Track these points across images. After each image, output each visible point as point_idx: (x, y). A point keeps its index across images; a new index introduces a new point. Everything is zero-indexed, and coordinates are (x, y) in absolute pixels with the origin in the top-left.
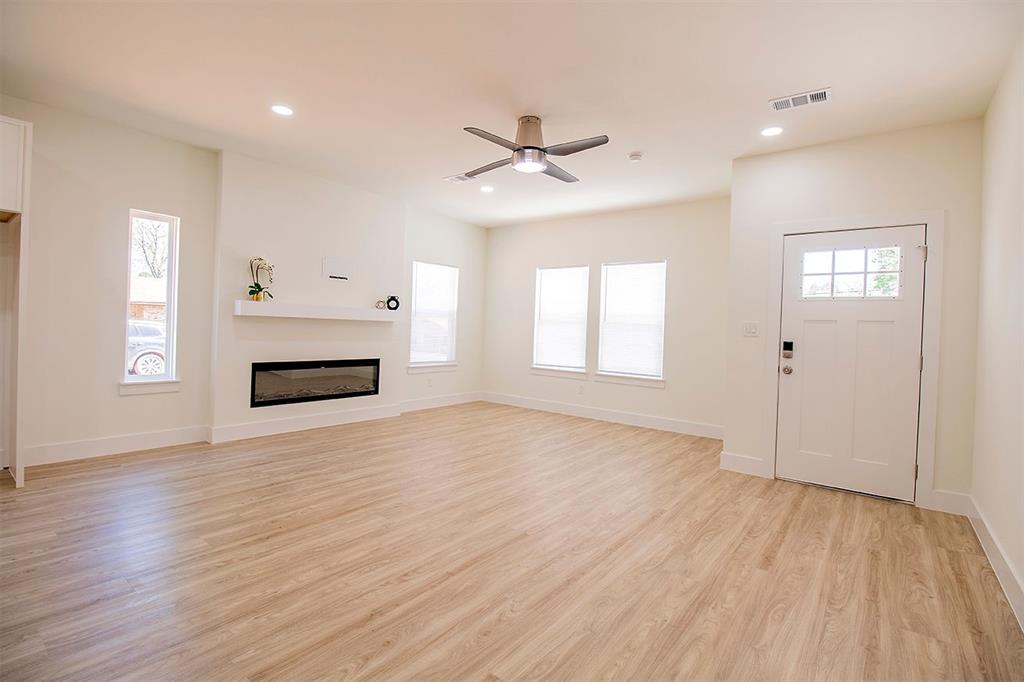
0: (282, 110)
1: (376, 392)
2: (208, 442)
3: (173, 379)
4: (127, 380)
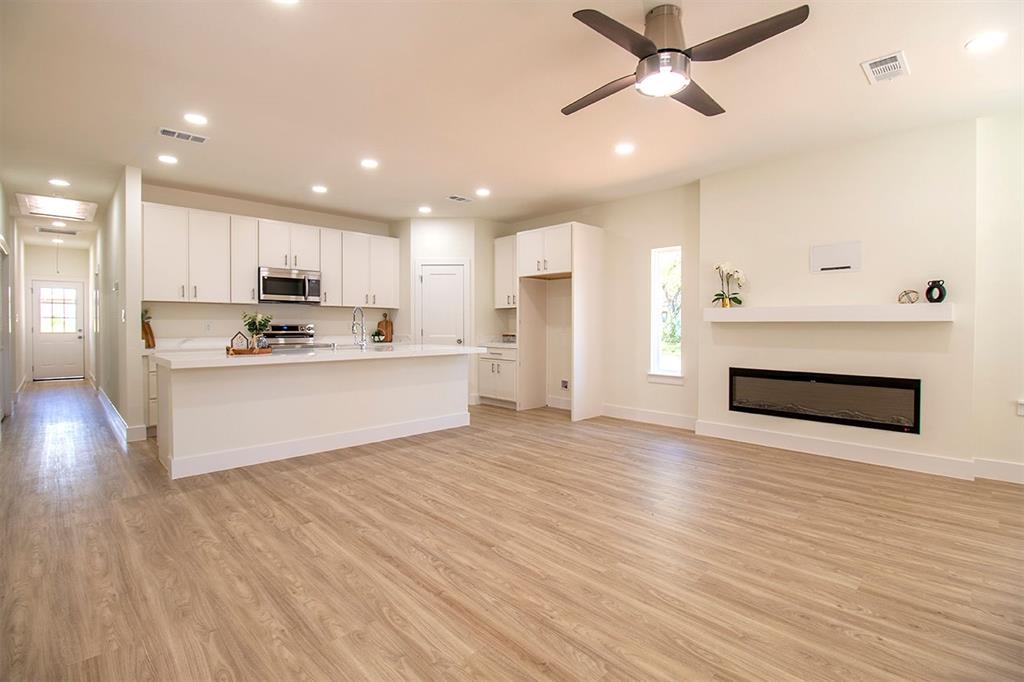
1: (915, 429)
2: (694, 432)
3: (679, 374)
4: (652, 372)
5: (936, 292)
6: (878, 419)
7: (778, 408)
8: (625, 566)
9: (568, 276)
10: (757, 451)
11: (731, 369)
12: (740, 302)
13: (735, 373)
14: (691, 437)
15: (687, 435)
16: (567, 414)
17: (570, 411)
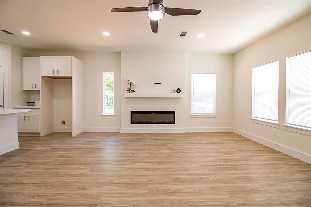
0: (106, 34)
1: (174, 123)
2: (120, 132)
3: (113, 114)
4: (103, 114)
5: (179, 91)
6: (167, 122)
7: (144, 122)
8: (151, 186)
9: (70, 78)
10: (141, 135)
11: (131, 111)
12: (134, 91)
13: (132, 112)
14: (119, 134)
15: (118, 134)
16: (70, 134)
17: (72, 133)
